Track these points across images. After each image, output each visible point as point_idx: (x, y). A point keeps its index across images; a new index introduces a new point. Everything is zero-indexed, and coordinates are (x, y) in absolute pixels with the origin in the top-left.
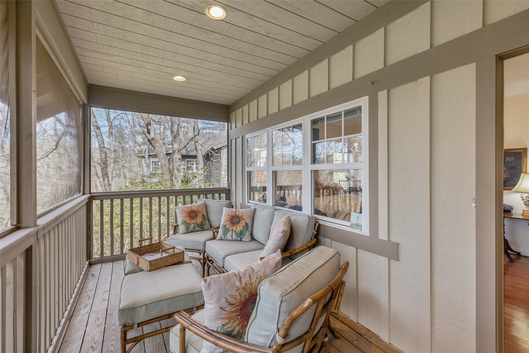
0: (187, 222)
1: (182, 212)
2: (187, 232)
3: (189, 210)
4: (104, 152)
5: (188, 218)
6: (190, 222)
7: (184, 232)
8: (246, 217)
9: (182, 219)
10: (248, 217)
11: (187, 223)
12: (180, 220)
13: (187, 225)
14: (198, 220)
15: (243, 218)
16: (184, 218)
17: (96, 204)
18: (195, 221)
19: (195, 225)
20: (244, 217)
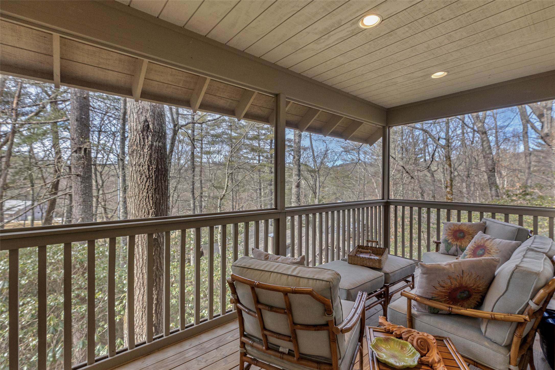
0: (449, 241)
1: (447, 229)
2: (447, 253)
3: (457, 228)
4: (491, 158)
5: (451, 238)
6: (452, 242)
7: (443, 252)
8: (494, 251)
9: (445, 236)
10: (498, 251)
11: (449, 243)
12: (442, 237)
13: (448, 246)
14: (464, 243)
15: (490, 251)
16: (447, 235)
17: (392, 208)
18: (459, 243)
19: (458, 248)
20: (492, 251)
